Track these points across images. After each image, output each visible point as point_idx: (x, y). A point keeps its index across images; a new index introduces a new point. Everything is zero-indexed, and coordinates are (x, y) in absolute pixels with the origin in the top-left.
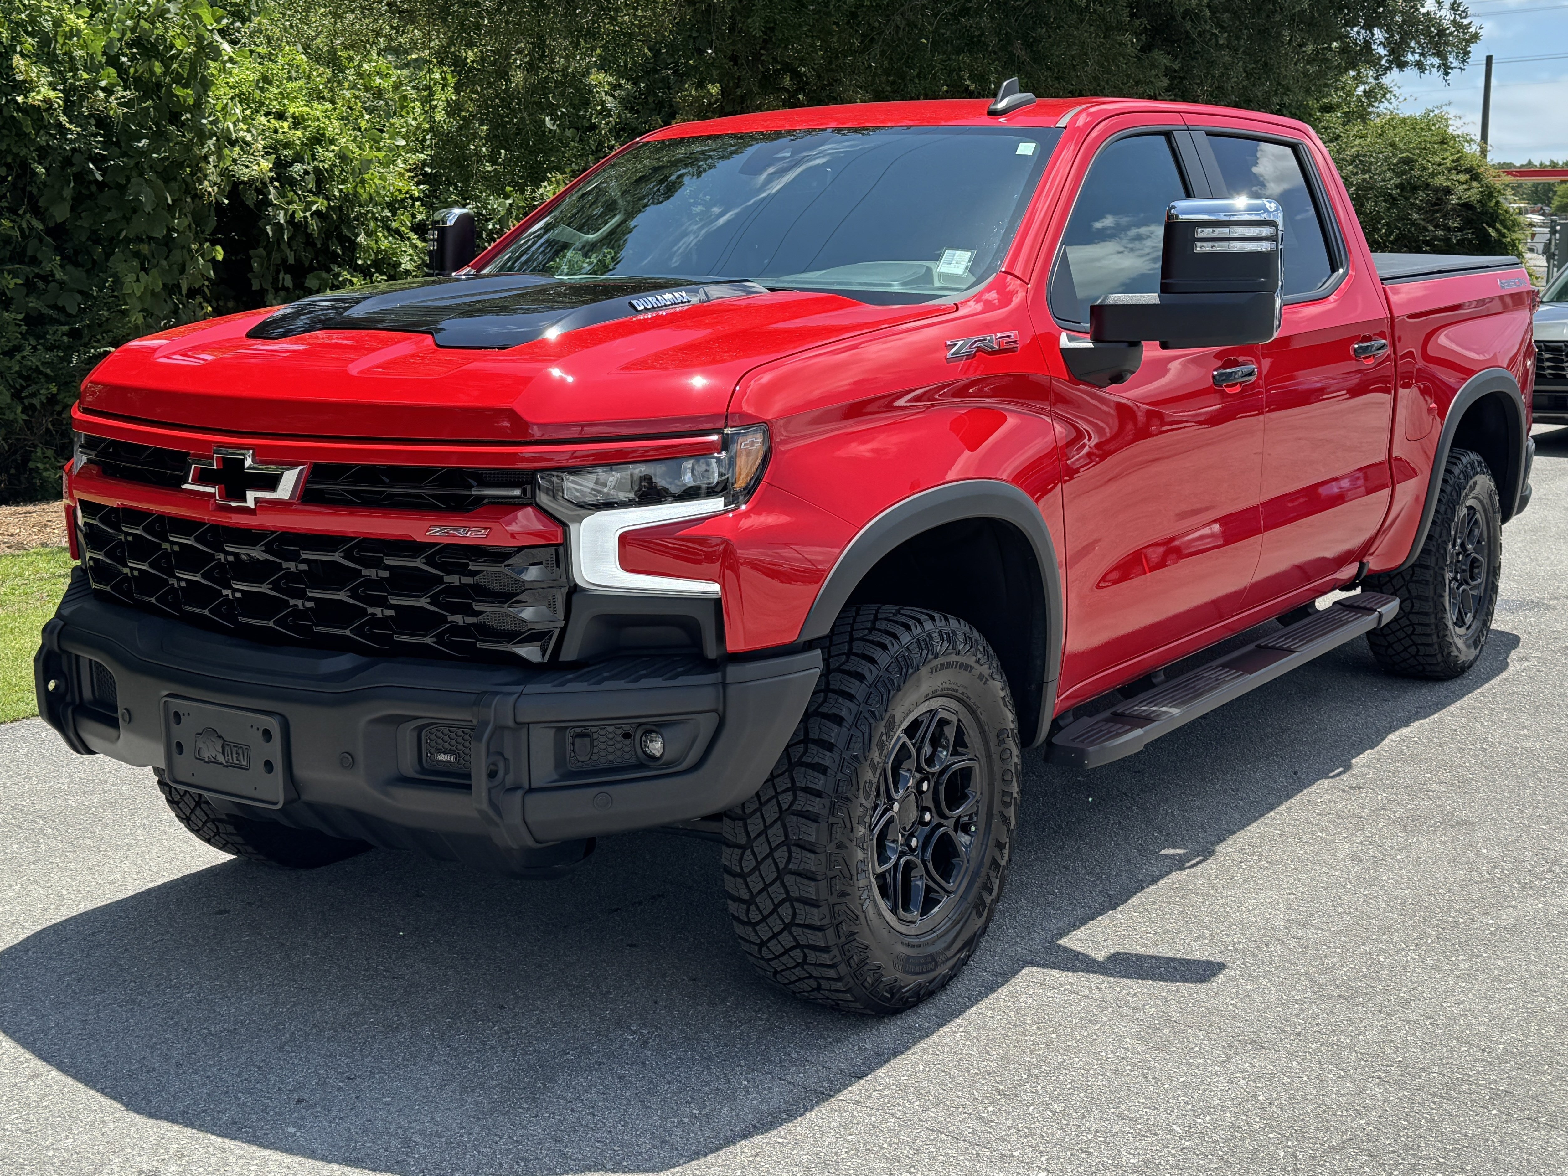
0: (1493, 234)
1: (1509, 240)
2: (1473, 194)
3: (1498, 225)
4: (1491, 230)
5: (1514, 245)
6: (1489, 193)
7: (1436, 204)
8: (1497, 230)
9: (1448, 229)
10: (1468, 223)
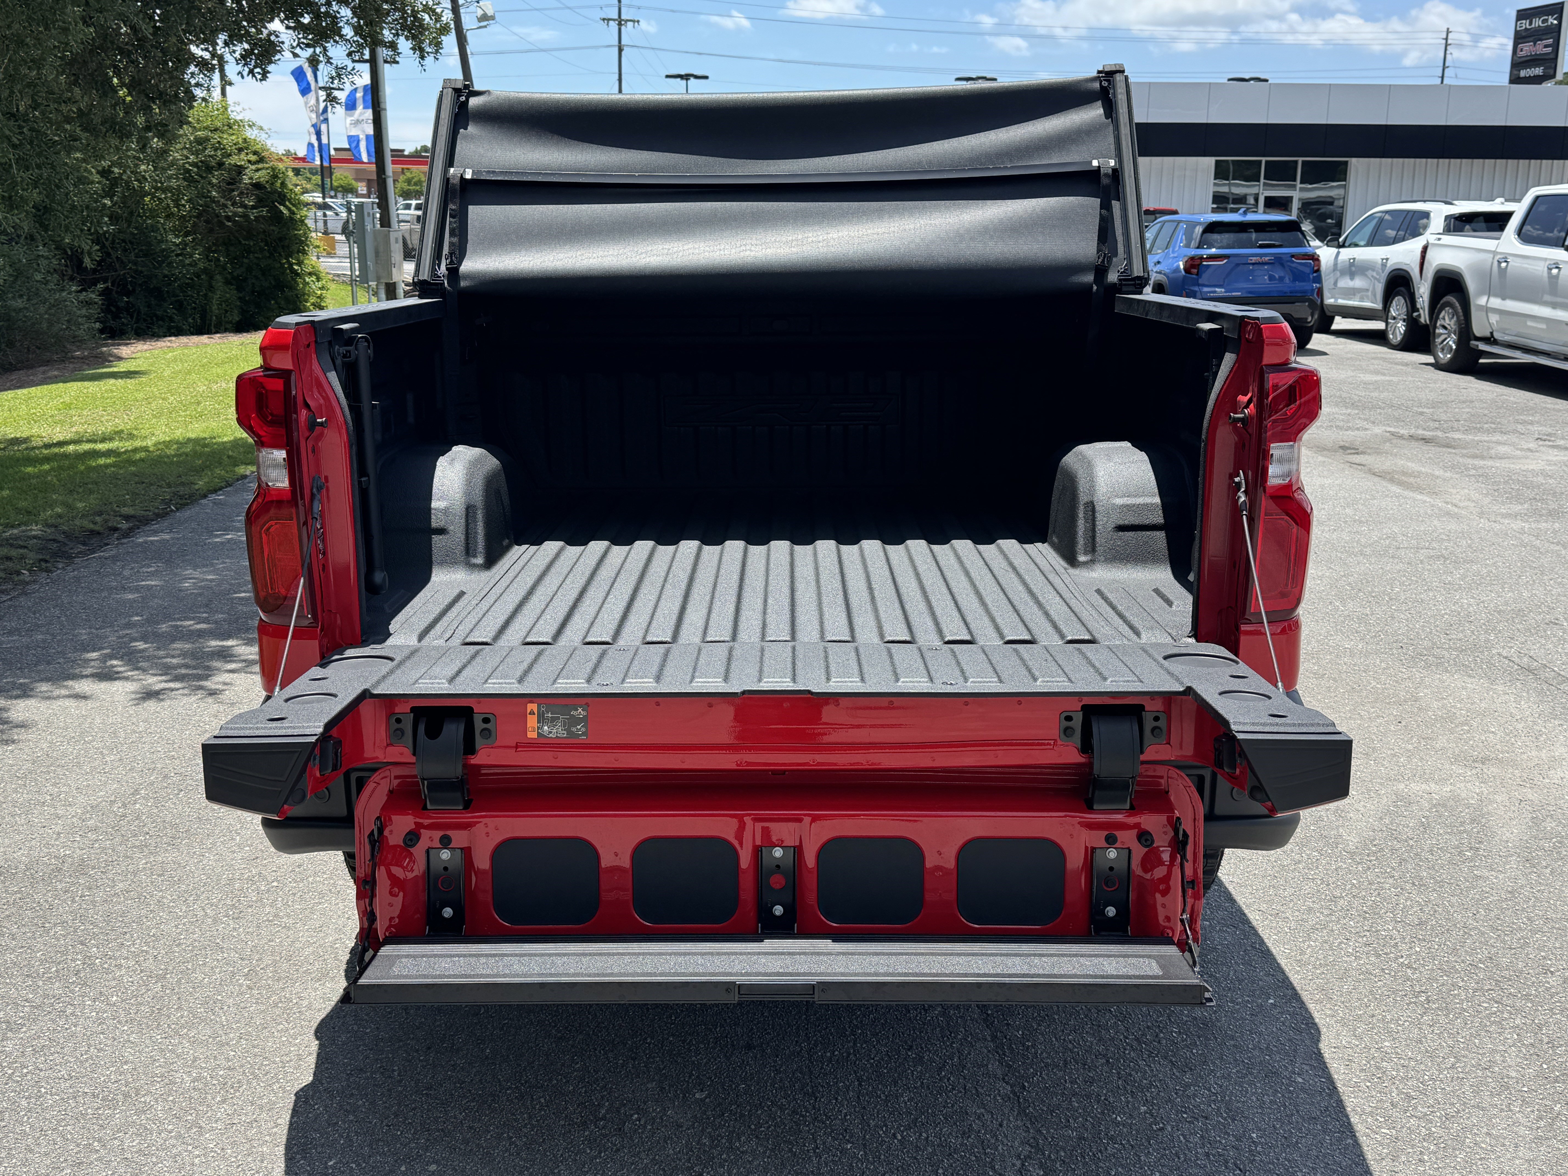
0: (285, 212)
1: (298, 216)
2: (262, 176)
3: (287, 203)
4: (282, 208)
5: (302, 221)
6: (275, 175)
7: (232, 184)
8: (289, 209)
9: (245, 206)
10: (260, 202)
